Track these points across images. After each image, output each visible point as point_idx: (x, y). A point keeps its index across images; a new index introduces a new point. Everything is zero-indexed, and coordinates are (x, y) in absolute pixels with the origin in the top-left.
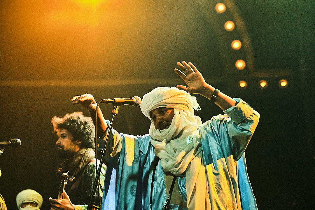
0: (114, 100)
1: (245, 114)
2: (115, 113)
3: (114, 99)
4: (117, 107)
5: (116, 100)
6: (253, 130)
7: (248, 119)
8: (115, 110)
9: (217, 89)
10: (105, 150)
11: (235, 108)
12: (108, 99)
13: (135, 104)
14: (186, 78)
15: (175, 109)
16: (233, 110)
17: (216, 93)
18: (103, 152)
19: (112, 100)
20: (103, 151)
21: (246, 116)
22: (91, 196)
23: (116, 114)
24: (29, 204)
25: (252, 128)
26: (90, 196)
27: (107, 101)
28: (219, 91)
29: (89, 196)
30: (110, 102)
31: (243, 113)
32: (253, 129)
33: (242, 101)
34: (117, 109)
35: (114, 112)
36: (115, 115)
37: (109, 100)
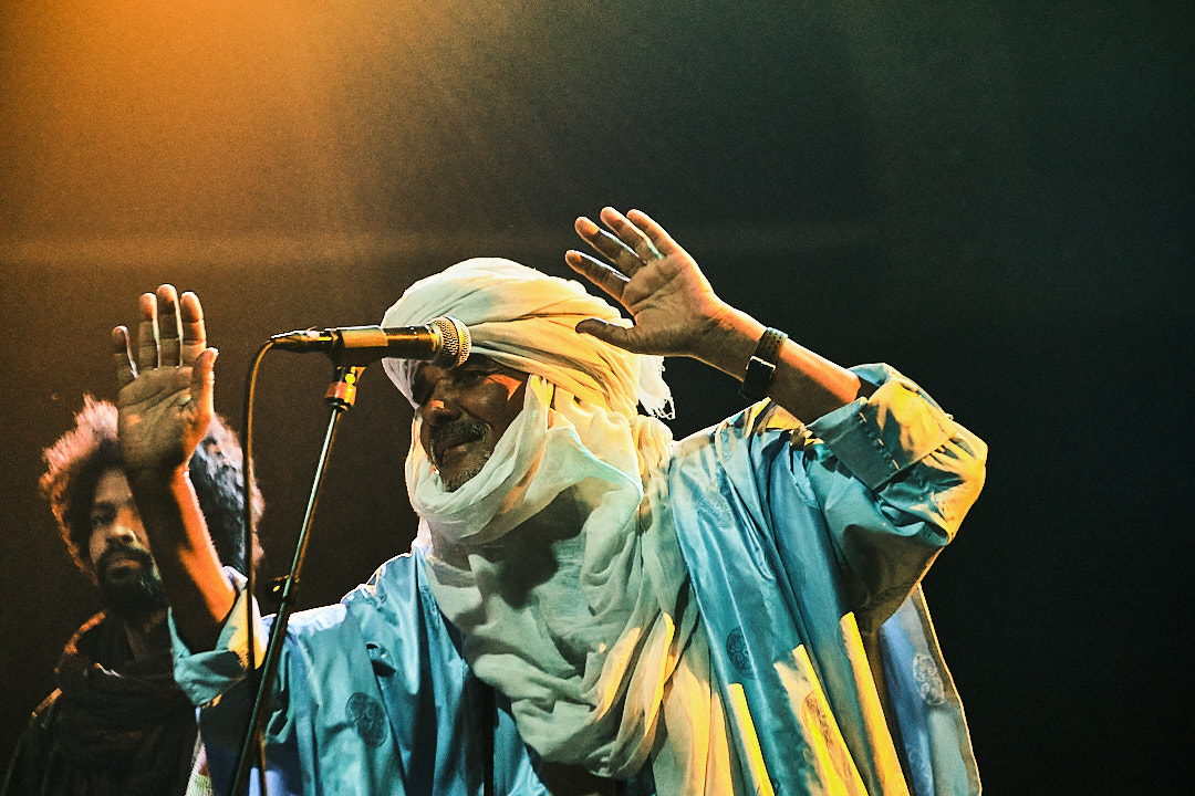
0: (336, 338)
1: (911, 442)
2: (341, 401)
3: (339, 333)
4: (353, 369)
5: (344, 335)
6: (953, 519)
7: (929, 462)
8: (340, 383)
9: (775, 331)
11: (865, 409)
12: (308, 332)
14: (627, 287)
16: (856, 416)
17: (768, 347)
18: (282, 589)
19: (328, 334)
20: (282, 584)
21: (917, 448)
23: (348, 405)
25: (949, 510)
27: (300, 342)
28: (786, 336)
30: (315, 345)
31: (904, 432)
32: (953, 513)
33: (895, 377)
34: (350, 378)
35: (336, 396)
36: (341, 410)
37: (314, 335)
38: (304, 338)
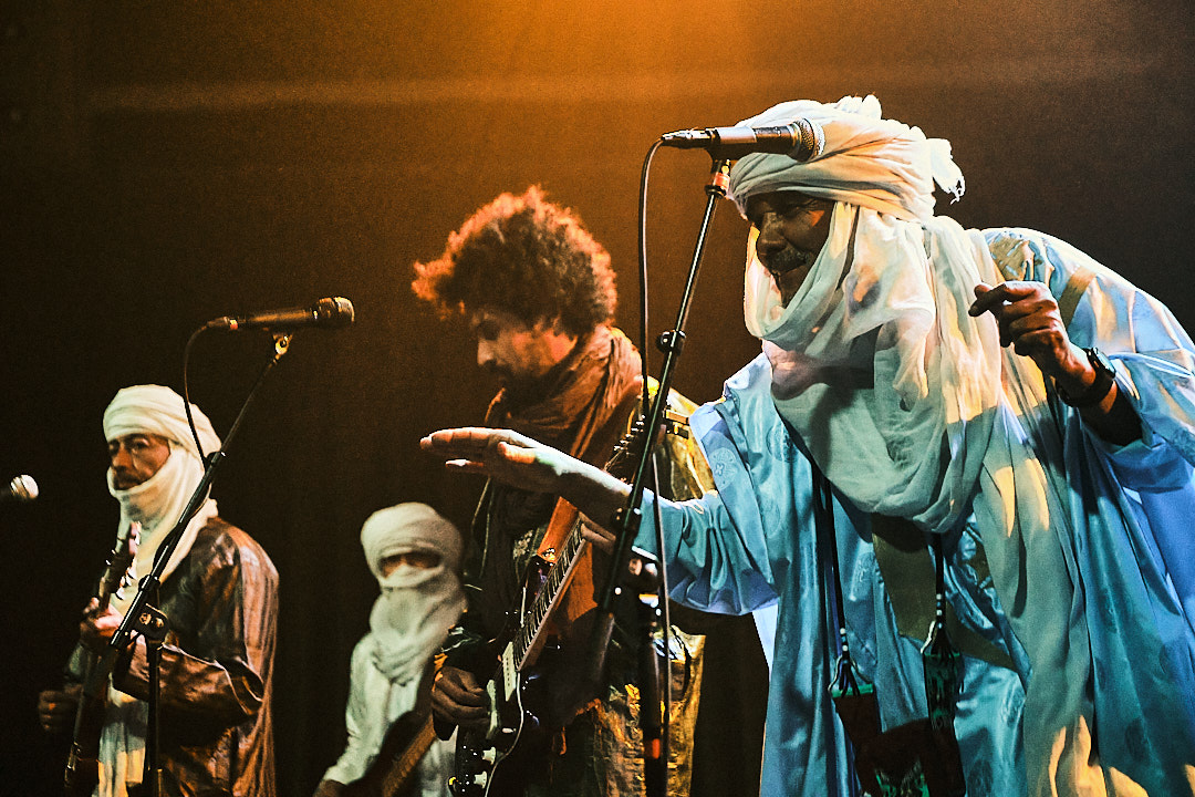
0: (714, 136)
2: (718, 188)
3: (716, 132)
4: (728, 162)
5: (721, 133)
8: (718, 173)
10: (678, 334)
12: (692, 132)
13: (800, 152)
15: (839, 206)
18: (670, 342)
19: (708, 133)
20: (670, 337)
22: (624, 512)
23: (723, 191)
24: (403, 559)
26: (623, 515)
29: (619, 514)
30: (696, 142)
35: (714, 184)
36: (718, 195)
37: (697, 135)
38: (689, 137)
